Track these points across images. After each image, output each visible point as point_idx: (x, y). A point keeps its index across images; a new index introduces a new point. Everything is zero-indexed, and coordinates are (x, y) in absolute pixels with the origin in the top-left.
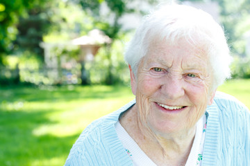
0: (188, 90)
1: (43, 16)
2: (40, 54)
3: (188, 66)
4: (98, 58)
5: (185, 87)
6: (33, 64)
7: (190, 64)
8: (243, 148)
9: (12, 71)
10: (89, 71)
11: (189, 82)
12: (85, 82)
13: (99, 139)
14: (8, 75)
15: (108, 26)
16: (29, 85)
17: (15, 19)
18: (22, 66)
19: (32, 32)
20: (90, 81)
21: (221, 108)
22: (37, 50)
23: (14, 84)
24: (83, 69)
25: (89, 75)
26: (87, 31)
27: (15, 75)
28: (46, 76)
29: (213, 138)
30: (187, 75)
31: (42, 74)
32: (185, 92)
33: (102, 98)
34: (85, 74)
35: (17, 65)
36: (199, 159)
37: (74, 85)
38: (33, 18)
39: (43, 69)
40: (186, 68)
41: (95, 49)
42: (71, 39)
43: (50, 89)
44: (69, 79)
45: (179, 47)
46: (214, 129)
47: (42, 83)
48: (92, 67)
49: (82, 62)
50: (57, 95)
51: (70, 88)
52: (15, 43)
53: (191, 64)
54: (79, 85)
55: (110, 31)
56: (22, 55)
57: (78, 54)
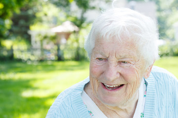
0: (122, 73)
1: (30, 12)
2: (28, 38)
3: (120, 56)
4: (69, 42)
5: (120, 71)
6: (23, 45)
7: (121, 55)
8: (173, 107)
9: (8, 51)
10: (63, 51)
11: (123, 67)
12: (60, 59)
13: (70, 105)
14: (5, 54)
15: (76, 19)
16: (20, 60)
17: (10, 14)
18: (15, 47)
19: (22, 22)
20: (63, 58)
21: (157, 79)
22: (26, 36)
23: (9, 60)
24: (58, 49)
25: (63, 54)
26: (61, 23)
27: (10, 53)
28: (32, 55)
29: (152, 101)
30: (121, 62)
31: (29, 52)
32: (120, 74)
33: (72, 70)
34: (60, 53)
35: (12, 47)
36: (141, 117)
37: (53, 61)
38: (23, 14)
39: (30, 49)
40: (119, 57)
41: (67, 35)
42: (50, 28)
43: (35, 64)
44: (49, 57)
45: (113, 43)
46: (152, 94)
47: (29, 60)
48: (65, 48)
49: (58, 45)
50: (40, 68)
51: (49, 63)
52: (10, 31)
53: (123, 55)
54: (56, 61)
55: (78, 23)
56: (15, 39)
57: (55, 38)
